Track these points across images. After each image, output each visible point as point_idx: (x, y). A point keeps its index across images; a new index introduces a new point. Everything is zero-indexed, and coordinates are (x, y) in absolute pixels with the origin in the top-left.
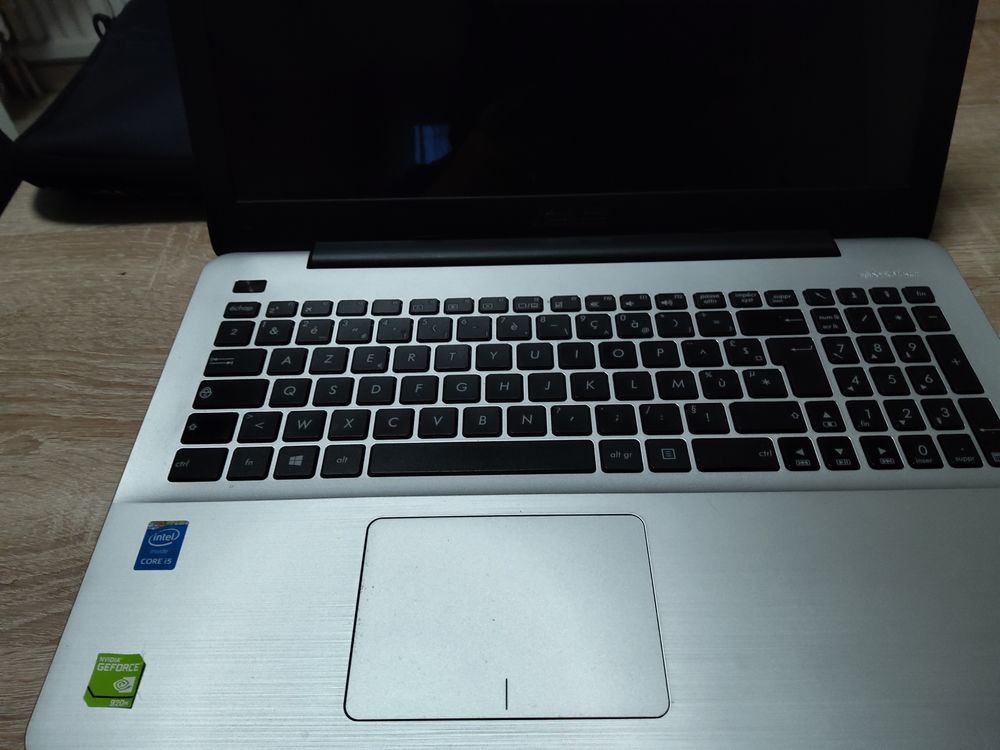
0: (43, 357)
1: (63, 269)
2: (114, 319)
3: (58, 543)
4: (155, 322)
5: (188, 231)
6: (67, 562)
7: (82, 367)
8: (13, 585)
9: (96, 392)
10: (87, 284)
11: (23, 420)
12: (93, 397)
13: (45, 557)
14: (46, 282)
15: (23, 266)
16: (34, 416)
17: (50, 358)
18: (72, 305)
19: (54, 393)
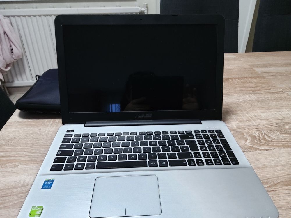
0: (19, 147)
1: (25, 129)
2: (37, 139)
3: (22, 186)
4: (47, 140)
5: (55, 121)
6: (24, 190)
7: (29, 149)
8: (10, 196)
9: (32, 154)
10: (31, 132)
11: (14, 161)
12: (32, 156)
13: (19, 190)
14: (21, 131)
15: (16, 128)
16: (17, 160)
17: (21, 147)
18: (27, 136)
19: (22, 155)
